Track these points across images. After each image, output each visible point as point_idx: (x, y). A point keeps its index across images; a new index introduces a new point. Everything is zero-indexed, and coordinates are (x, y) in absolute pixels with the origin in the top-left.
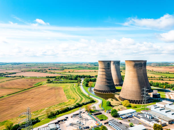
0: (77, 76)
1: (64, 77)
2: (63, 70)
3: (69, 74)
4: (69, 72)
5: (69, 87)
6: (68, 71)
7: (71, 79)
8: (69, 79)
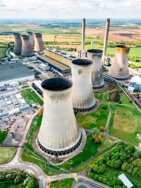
4: (10, 38)
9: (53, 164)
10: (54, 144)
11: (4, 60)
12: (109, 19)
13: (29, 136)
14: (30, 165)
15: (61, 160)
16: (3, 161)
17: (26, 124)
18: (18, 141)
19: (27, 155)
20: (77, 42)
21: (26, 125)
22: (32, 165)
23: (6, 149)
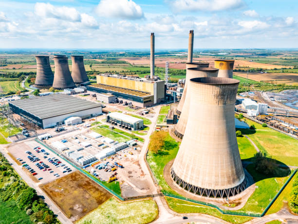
0: (21, 74)
1: (4, 74)
2: (4, 66)
3: (13, 71)
4: (14, 69)
5: (8, 84)
6: (12, 68)
7: (13, 77)
8: (11, 77)
9: (231, 209)
10: (220, 176)
11: (27, 95)
12: (193, 31)
13: (158, 180)
14: (195, 216)
15: (237, 202)
16: (145, 220)
17: (138, 167)
18: (147, 189)
19: (178, 204)
20: (129, 71)
21: (140, 168)
22: (199, 215)
23: (135, 203)
